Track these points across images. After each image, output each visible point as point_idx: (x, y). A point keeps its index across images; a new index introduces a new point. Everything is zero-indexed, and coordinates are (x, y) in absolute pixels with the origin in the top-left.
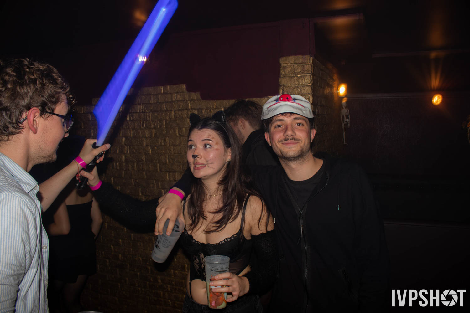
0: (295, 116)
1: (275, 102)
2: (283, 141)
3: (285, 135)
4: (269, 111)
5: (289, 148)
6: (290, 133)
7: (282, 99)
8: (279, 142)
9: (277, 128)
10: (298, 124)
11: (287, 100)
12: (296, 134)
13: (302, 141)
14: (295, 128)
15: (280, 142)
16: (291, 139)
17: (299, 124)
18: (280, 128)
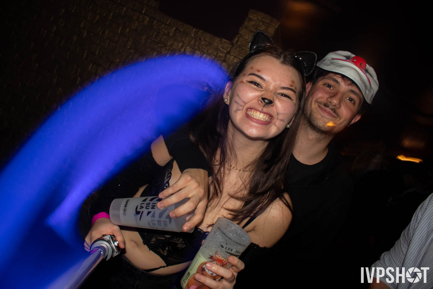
0: (354, 88)
1: (344, 58)
2: (322, 104)
3: (329, 100)
4: (332, 63)
5: (322, 117)
6: (335, 102)
7: (355, 60)
8: (316, 101)
9: (326, 86)
10: (350, 98)
11: (359, 65)
12: (340, 107)
13: (340, 119)
15: (317, 103)
16: (331, 109)
17: (351, 100)
18: (328, 88)
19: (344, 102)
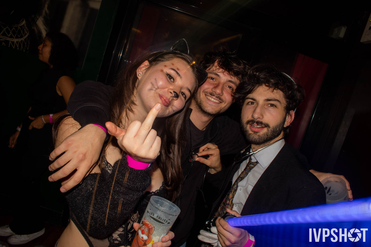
6: (218, 91)
14: (225, 88)
17: (230, 87)
19: (225, 90)
